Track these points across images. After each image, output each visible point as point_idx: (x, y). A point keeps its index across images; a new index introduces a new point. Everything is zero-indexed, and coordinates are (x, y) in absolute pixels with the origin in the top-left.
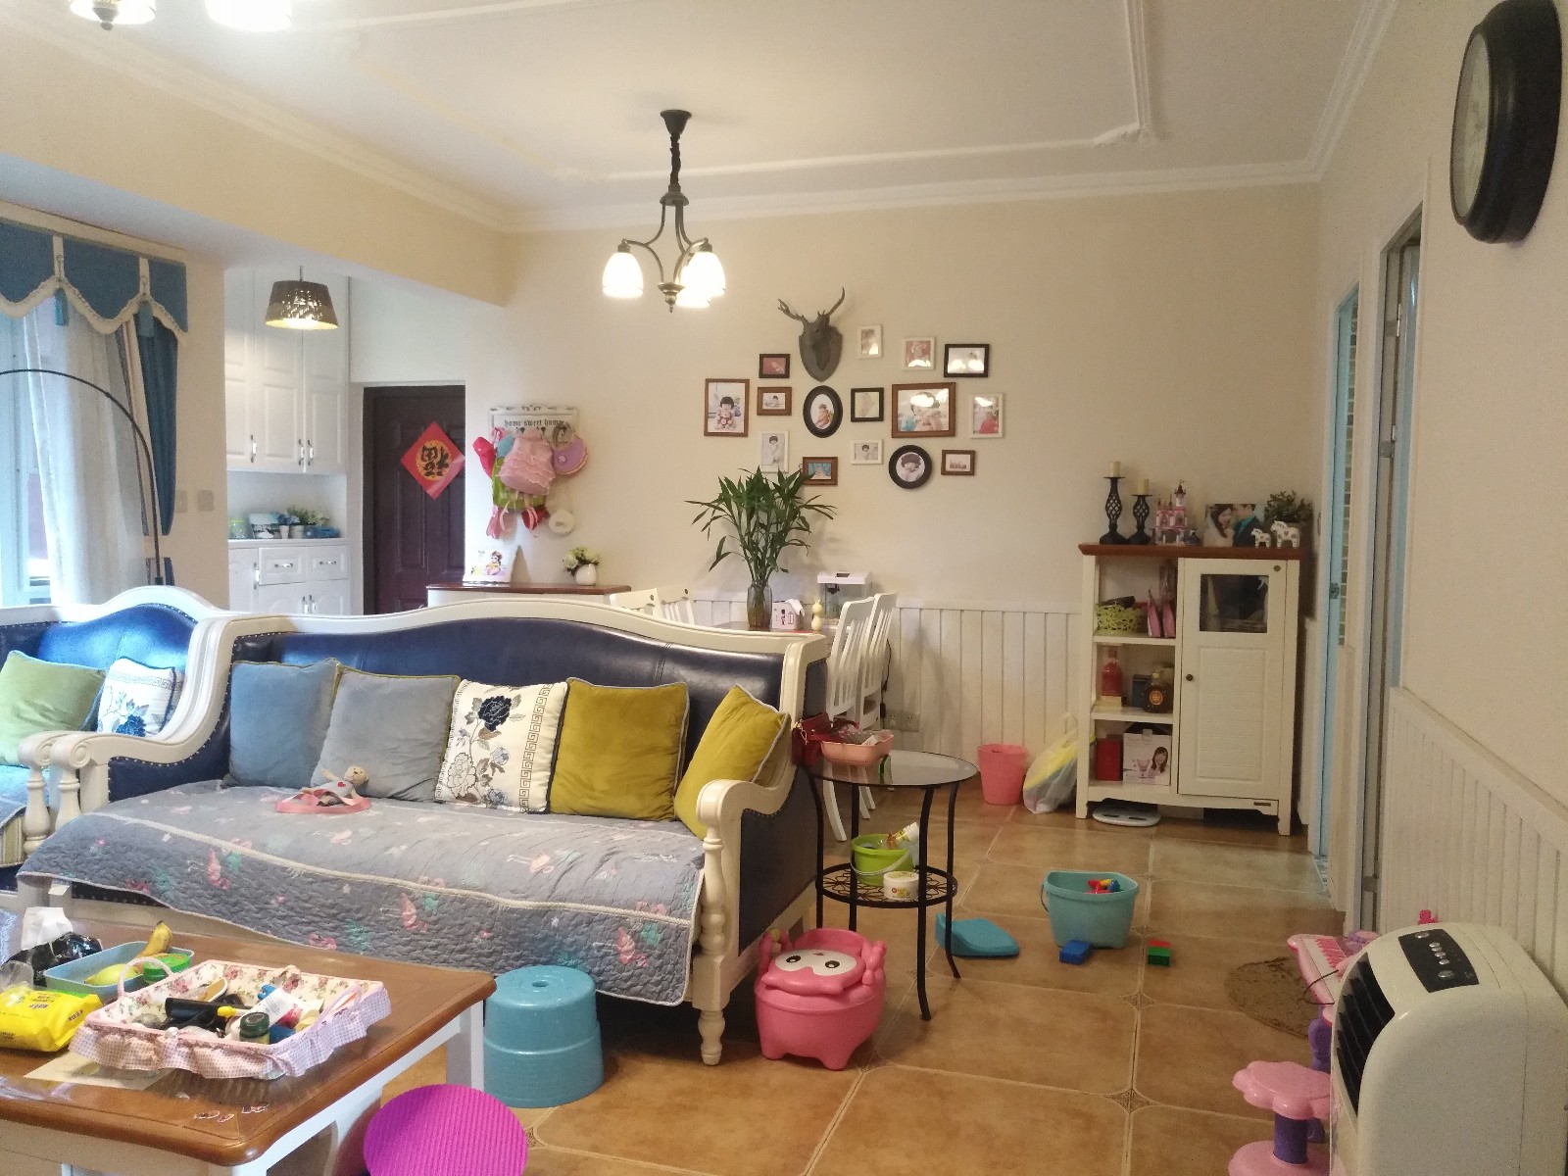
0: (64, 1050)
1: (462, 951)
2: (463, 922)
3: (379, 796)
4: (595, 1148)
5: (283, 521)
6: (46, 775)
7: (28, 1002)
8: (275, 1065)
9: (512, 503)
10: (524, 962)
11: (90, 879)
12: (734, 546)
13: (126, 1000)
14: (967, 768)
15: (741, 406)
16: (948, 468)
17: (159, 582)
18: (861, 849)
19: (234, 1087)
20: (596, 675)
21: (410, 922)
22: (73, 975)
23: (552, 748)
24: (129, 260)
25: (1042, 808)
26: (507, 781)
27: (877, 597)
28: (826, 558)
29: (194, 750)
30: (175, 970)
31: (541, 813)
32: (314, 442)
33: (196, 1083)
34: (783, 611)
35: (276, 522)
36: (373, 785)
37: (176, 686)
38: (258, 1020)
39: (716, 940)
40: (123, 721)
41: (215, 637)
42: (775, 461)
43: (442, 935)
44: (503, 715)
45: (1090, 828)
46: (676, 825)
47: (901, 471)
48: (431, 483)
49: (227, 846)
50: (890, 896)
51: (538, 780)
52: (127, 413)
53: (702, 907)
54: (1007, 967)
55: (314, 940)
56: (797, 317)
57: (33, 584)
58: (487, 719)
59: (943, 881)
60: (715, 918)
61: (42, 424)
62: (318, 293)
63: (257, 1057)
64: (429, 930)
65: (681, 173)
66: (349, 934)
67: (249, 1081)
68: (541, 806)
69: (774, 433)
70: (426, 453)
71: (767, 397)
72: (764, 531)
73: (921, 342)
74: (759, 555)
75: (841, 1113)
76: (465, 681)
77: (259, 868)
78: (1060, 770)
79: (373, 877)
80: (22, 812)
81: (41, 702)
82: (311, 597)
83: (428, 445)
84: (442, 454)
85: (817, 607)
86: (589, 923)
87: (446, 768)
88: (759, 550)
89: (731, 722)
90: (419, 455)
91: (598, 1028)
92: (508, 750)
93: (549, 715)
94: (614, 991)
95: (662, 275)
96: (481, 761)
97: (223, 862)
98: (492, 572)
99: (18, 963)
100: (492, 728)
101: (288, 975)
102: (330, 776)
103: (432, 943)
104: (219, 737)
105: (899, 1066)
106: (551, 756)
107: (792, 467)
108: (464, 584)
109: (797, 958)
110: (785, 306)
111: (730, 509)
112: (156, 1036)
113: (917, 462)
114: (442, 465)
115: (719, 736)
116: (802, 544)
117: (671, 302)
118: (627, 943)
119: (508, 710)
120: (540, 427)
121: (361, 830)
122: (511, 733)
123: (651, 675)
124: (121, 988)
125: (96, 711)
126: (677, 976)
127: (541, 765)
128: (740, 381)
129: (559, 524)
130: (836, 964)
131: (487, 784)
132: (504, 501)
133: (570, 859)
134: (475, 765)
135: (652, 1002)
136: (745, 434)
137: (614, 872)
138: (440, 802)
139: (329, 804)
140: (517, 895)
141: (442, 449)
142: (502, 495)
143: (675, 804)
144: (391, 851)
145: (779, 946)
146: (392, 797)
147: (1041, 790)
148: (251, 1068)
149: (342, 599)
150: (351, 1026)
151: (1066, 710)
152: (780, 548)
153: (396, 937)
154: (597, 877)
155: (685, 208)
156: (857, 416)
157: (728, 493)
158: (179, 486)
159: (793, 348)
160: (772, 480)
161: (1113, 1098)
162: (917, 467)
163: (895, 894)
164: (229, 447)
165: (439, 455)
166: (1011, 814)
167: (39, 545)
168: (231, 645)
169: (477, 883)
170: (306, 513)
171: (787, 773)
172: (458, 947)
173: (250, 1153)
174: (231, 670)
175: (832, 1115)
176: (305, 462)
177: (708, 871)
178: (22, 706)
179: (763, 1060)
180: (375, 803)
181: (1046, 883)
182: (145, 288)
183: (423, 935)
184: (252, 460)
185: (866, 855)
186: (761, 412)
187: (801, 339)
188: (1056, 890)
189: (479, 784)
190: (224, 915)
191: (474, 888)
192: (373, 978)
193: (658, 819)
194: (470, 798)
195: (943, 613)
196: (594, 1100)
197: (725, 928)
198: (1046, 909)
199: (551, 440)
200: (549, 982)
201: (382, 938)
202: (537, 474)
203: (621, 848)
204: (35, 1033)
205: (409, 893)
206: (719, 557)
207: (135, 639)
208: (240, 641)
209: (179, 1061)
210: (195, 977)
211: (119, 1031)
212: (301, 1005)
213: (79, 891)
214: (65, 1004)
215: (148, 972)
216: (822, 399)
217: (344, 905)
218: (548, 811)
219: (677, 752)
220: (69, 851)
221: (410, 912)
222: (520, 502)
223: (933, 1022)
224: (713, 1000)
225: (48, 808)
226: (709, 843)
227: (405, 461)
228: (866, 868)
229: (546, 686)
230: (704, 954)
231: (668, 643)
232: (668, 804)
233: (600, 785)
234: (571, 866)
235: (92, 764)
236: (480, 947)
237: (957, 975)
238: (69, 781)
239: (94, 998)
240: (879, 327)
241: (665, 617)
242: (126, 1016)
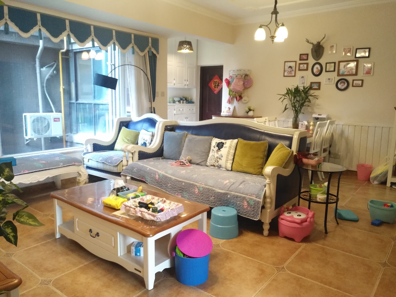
0: (119, 210)
1: (208, 201)
2: (208, 194)
3: (194, 164)
4: (233, 250)
5: (181, 99)
6: (127, 153)
7: (114, 198)
8: (157, 218)
9: (233, 95)
10: (221, 205)
11: (134, 176)
12: (289, 106)
13: (132, 201)
14: (344, 168)
15: (294, 68)
16: (354, 85)
17: (152, 112)
18: (312, 187)
19: (150, 222)
20: (245, 138)
21: (197, 193)
22: (124, 194)
23: (233, 155)
24: (147, 38)
25: (376, 182)
26: (222, 162)
27: (329, 121)
28: (316, 110)
29: (156, 150)
30: (142, 196)
31: (230, 171)
32: (188, 80)
33: (142, 219)
34: (302, 124)
35: (180, 100)
36: (193, 161)
37: (153, 136)
38: (155, 208)
39: (268, 205)
40: (143, 143)
41: (161, 125)
42: (302, 83)
43: (203, 196)
44: (222, 147)
45: (391, 190)
46: (262, 177)
47: (339, 86)
48: (215, 90)
49: (160, 172)
50: (318, 200)
51: (229, 163)
52: (146, 74)
53: (265, 197)
54: (354, 224)
55: (177, 194)
56: (311, 43)
57: (128, 112)
58: (218, 147)
59: (335, 198)
60: (268, 200)
61: (129, 77)
62: (189, 43)
63: (154, 216)
64: (200, 195)
65: (277, 5)
66: (184, 194)
67: (153, 221)
68: (230, 169)
69: (303, 76)
70: (214, 83)
71: (301, 66)
72: (298, 102)
73: (348, 48)
74: (297, 109)
75: (297, 253)
76: (214, 138)
77: (166, 177)
78: (383, 172)
79: (189, 182)
80: (122, 161)
81: (128, 138)
82: (187, 118)
83: (215, 81)
84: (218, 83)
85: (312, 123)
86: (237, 197)
87: (209, 158)
88: (296, 107)
89: (278, 152)
90: (213, 83)
91: (238, 222)
92: (223, 155)
93: (233, 147)
94: (242, 215)
95: (271, 33)
96: (217, 157)
97: (159, 175)
98: (228, 112)
99: (114, 191)
100: (219, 149)
101: (164, 200)
102: (183, 158)
103: (201, 198)
104: (162, 148)
105: (316, 244)
106: (233, 157)
107: (307, 85)
108: (221, 115)
109: (290, 213)
110: (307, 40)
111: (289, 96)
112: (135, 209)
113: (344, 83)
114: (218, 85)
115: (276, 155)
116: (309, 106)
117: (273, 41)
118: (246, 203)
119: (223, 145)
120: (241, 75)
121: (187, 171)
122: (224, 151)
123: (259, 138)
124: (131, 198)
125: (138, 141)
126: (257, 213)
127: (230, 159)
128: (294, 61)
129: (245, 100)
130: (300, 216)
131: (218, 163)
132: (231, 94)
133: (233, 182)
134: (215, 158)
135: (251, 219)
136: (295, 76)
137: (244, 186)
138: (207, 166)
139: (183, 164)
140: (220, 189)
141: (218, 82)
142: (231, 93)
143: (263, 171)
144: (193, 176)
145: (287, 209)
146: (197, 164)
147: (376, 178)
148: (152, 218)
149: (194, 118)
150: (174, 213)
151: (387, 155)
152: (302, 107)
153: (193, 196)
154: (239, 187)
155: (278, 15)
156: (327, 70)
157: (289, 92)
158: (157, 90)
159: (309, 51)
160: (301, 88)
161: (379, 263)
162: (344, 85)
163: (320, 200)
164: (168, 81)
165: (217, 83)
166: (366, 183)
167: (129, 104)
168: (164, 127)
169: (212, 185)
170: (187, 97)
171: (292, 166)
172: (207, 200)
173: (151, 236)
174: (164, 133)
175: (295, 253)
176: (186, 85)
177: (267, 188)
178: (124, 138)
179: (279, 237)
180: (192, 165)
181: (369, 203)
182: (150, 45)
183: (199, 196)
184: (174, 85)
185: (313, 189)
186: (300, 70)
187: (312, 49)
188: (372, 205)
189: (216, 163)
190: (159, 187)
191: (210, 186)
192: (181, 203)
193: (258, 175)
194: (214, 166)
195: (349, 126)
196: (235, 240)
197: (271, 203)
198: (369, 209)
199: (244, 78)
200: (226, 210)
201: (190, 196)
202: (239, 88)
203: (246, 181)
204: (115, 205)
205: (197, 186)
206: (285, 109)
207: (146, 125)
208: (166, 126)
209: (139, 215)
210: (145, 198)
211: (129, 207)
212: (165, 207)
213: (132, 179)
214: (120, 200)
215: (137, 196)
216: (317, 66)
217: (183, 187)
218: (232, 170)
219: (264, 158)
220: (130, 170)
221: (197, 190)
222: (235, 95)
223: (328, 235)
224: (267, 221)
225: (127, 161)
226: (268, 181)
227: (209, 85)
228: (313, 192)
229: (233, 140)
230: (265, 209)
231: (264, 131)
232: (261, 171)
233: (244, 165)
234: (234, 183)
235: (135, 152)
236: (212, 200)
237: (338, 224)
238: (131, 155)
239: (126, 199)
240: (335, 45)
241: (270, 125)
242: (131, 204)
